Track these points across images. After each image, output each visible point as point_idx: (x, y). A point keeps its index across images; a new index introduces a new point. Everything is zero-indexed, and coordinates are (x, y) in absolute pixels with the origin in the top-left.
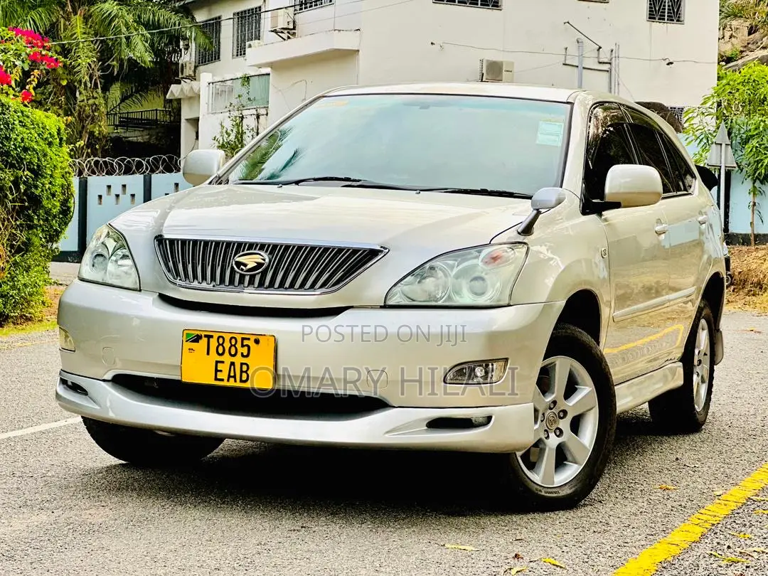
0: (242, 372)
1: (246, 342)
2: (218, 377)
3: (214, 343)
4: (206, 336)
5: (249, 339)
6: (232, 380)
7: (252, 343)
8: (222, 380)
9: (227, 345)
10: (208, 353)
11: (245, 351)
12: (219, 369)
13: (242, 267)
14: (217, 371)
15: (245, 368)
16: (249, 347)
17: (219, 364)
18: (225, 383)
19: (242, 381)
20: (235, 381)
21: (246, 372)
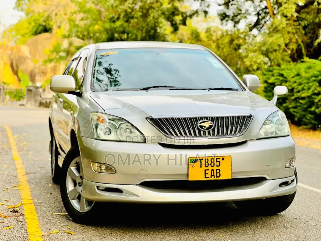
0: (217, 173)
1: (218, 160)
2: (206, 177)
3: (203, 162)
4: (199, 159)
5: (219, 158)
6: (213, 177)
7: (221, 160)
8: (208, 178)
9: (209, 162)
10: (201, 167)
11: (218, 164)
12: (206, 173)
13: (203, 128)
14: (205, 174)
15: (218, 171)
16: (219, 162)
17: (206, 171)
18: (210, 179)
19: (217, 177)
20: (214, 177)
21: (219, 173)
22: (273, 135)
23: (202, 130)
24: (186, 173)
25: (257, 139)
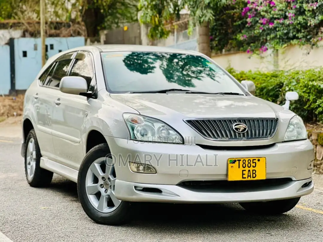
0: (253, 173)
1: (254, 161)
2: (244, 177)
3: (241, 163)
4: (238, 160)
5: (255, 160)
6: (249, 177)
7: (256, 161)
8: (245, 178)
9: (247, 163)
10: (239, 167)
11: (254, 165)
12: (244, 173)
13: (238, 130)
14: (243, 174)
15: (254, 172)
16: (255, 163)
17: (244, 172)
18: (246, 179)
19: (253, 177)
20: (251, 178)
21: (255, 173)
22: (295, 138)
23: (237, 132)
24: (225, 173)
25: (283, 142)
